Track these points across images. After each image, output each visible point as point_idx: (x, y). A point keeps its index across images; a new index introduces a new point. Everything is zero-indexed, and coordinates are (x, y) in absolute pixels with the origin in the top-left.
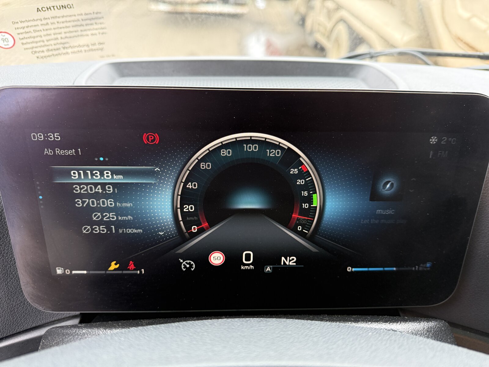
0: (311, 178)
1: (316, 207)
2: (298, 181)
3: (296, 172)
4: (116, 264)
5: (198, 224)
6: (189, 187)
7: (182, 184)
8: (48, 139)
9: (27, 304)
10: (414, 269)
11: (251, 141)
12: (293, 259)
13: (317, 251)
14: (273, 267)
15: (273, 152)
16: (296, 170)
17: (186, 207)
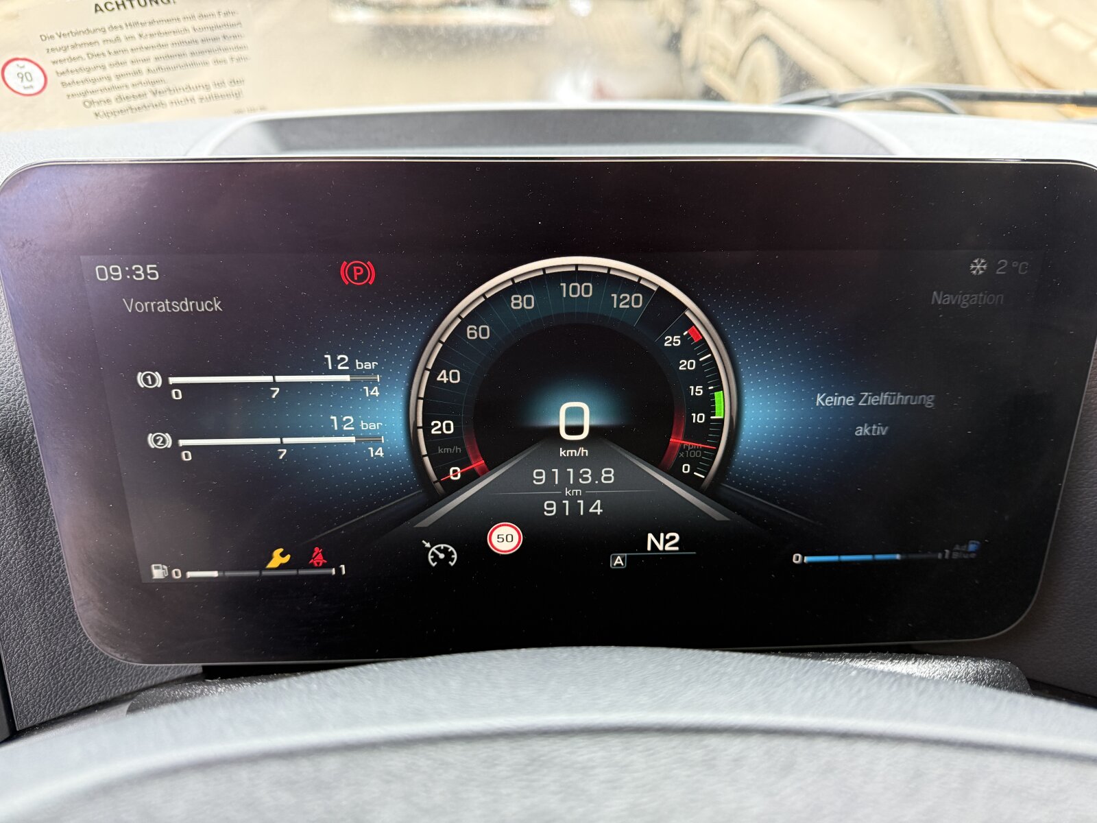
0: (710, 355)
1: (722, 421)
2: (681, 362)
3: (677, 343)
4: (283, 555)
5: (463, 462)
6: (442, 379)
7: (427, 373)
8: (131, 277)
9: (87, 651)
10: (940, 556)
11: (577, 275)
12: (672, 538)
13: (728, 519)
14: (627, 556)
15: (625, 298)
16: (677, 338)
17: (436, 425)
